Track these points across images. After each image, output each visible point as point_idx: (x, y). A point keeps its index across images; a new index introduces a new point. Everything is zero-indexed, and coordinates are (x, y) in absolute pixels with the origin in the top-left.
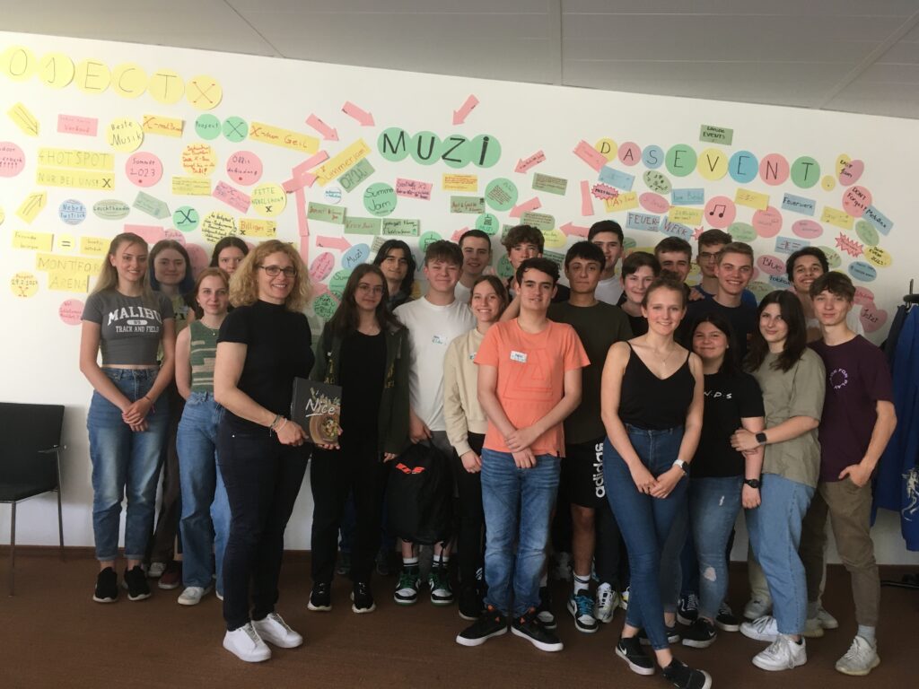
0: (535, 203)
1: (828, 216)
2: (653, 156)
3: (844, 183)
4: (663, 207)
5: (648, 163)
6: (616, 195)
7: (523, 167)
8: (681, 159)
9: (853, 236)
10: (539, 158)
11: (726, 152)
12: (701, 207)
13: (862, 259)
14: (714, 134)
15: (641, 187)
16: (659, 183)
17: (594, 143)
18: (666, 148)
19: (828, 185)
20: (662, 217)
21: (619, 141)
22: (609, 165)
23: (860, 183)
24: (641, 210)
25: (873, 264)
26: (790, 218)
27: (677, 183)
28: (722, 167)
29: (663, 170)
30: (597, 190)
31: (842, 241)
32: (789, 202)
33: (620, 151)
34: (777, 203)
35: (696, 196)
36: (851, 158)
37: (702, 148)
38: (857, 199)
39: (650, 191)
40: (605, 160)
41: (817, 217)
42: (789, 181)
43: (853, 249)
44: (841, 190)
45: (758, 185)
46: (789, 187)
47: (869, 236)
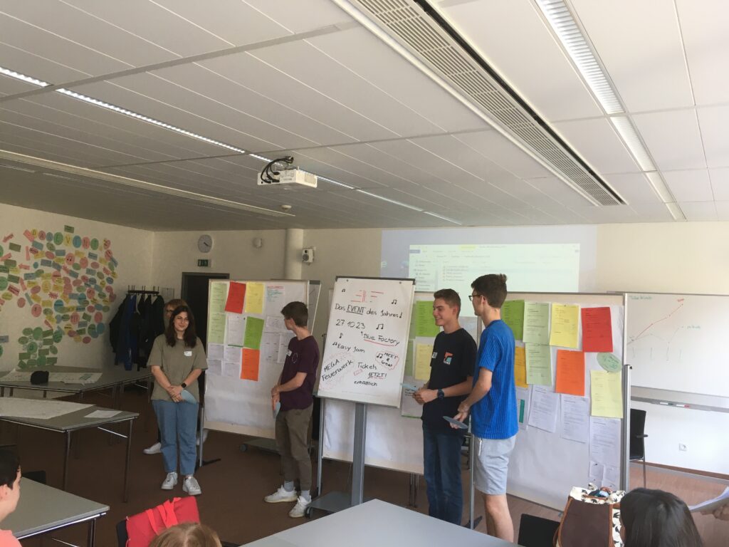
0: (10, 255)
1: (101, 260)
2: (49, 236)
3: (105, 248)
4: (52, 257)
5: (48, 240)
6: (38, 252)
7: (6, 240)
8: (58, 238)
9: (107, 268)
10: (11, 236)
11: (72, 236)
12: (64, 257)
14: (69, 229)
15: (46, 249)
16: (51, 247)
17: (30, 230)
18: (54, 234)
20: (52, 261)
21: (38, 230)
23: (109, 248)
24: (45, 258)
25: (112, 277)
26: (91, 261)
27: (58, 248)
28: (71, 242)
29: (53, 242)
30: (31, 250)
31: (104, 269)
32: (90, 255)
33: (39, 235)
34: (87, 255)
35: (63, 253)
36: (108, 239)
37: (65, 234)
38: (108, 253)
39: (48, 250)
40: (34, 238)
41: (97, 261)
42: (90, 247)
43: (108, 272)
44: (104, 251)
45: (81, 249)
46: (90, 250)
47: (112, 268)
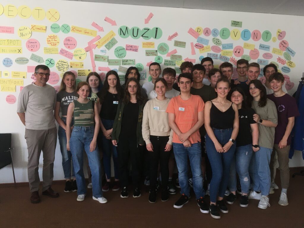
0: (175, 51)
1: (275, 51)
2: (215, 32)
3: (279, 39)
4: (219, 50)
5: (214, 35)
6: (203, 47)
7: (170, 38)
8: (225, 33)
9: (283, 58)
10: (176, 35)
11: (240, 30)
12: (232, 50)
13: (286, 65)
14: (236, 24)
15: (211, 44)
16: (217, 42)
17: (195, 29)
18: (219, 29)
19: (274, 40)
20: (219, 54)
21: (203, 27)
22: (200, 36)
23: (284, 39)
24: (213, 52)
25: (290, 67)
26: (262, 52)
27: (224, 42)
28: (239, 35)
29: (219, 37)
30: (196, 45)
31: (279, 59)
32: (262, 47)
33: (204, 31)
34: (257, 47)
35: (230, 46)
36: (282, 30)
37: (232, 29)
38: (284, 45)
39: (215, 45)
40: (199, 35)
41: (271, 52)
42: (261, 39)
43: (283, 62)
44: (278, 42)
45: (251, 41)
46: (261, 41)
47: (288, 57)
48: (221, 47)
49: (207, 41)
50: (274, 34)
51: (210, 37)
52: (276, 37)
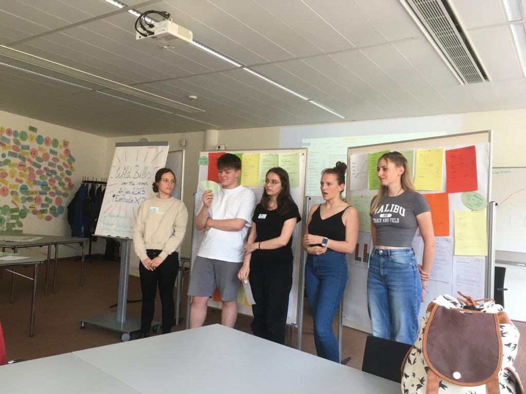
2: (16, 134)
3: (65, 147)
4: (19, 150)
6: (5, 145)
8: (24, 136)
9: (66, 163)
11: (36, 135)
12: (29, 151)
13: (68, 169)
14: (32, 129)
15: (12, 143)
16: (17, 142)
18: (19, 132)
19: (60, 148)
20: (18, 153)
21: (6, 127)
22: (3, 135)
23: (68, 148)
24: (12, 151)
25: (71, 171)
26: (52, 156)
27: (23, 143)
28: (35, 139)
29: (18, 138)
31: (64, 164)
32: (52, 151)
33: (6, 131)
34: (48, 152)
35: (27, 147)
36: (66, 140)
37: (29, 133)
38: (67, 151)
39: (15, 144)
41: (58, 157)
42: (51, 145)
44: (63, 149)
45: (43, 146)
46: (51, 147)
48: (20, 147)
49: (9, 140)
50: (61, 143)
51: (12, 138)
52: (62, 145)
